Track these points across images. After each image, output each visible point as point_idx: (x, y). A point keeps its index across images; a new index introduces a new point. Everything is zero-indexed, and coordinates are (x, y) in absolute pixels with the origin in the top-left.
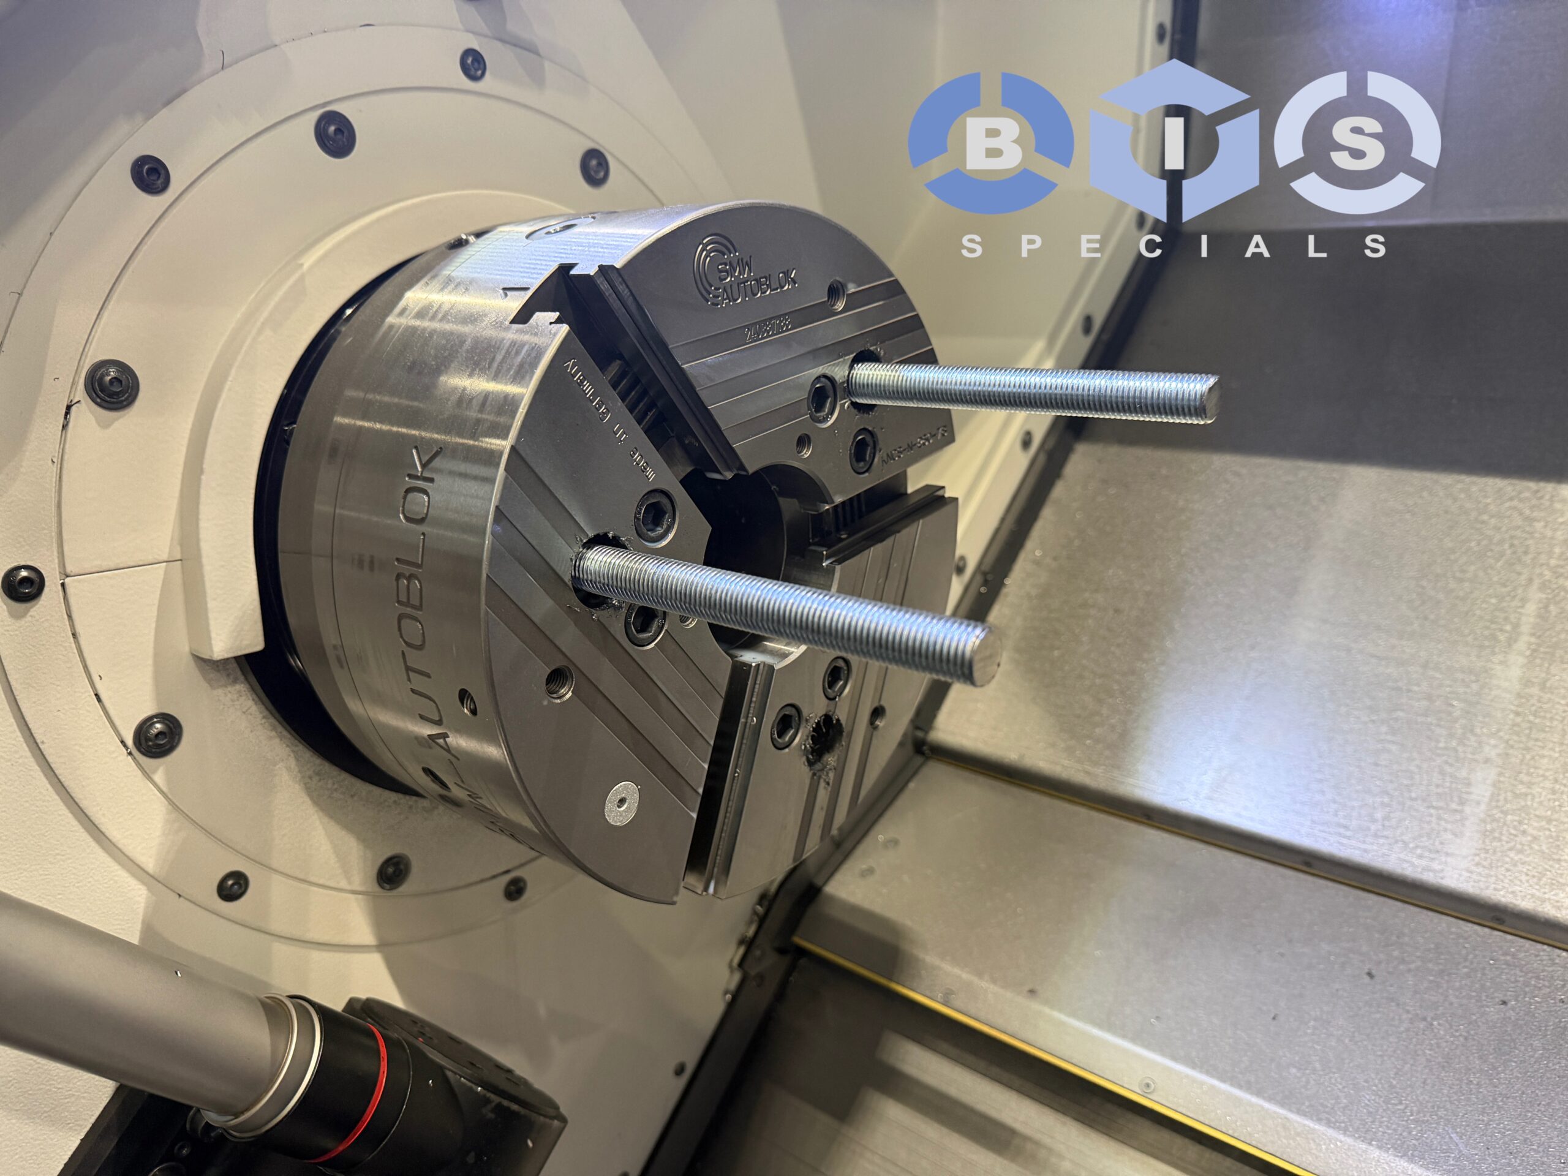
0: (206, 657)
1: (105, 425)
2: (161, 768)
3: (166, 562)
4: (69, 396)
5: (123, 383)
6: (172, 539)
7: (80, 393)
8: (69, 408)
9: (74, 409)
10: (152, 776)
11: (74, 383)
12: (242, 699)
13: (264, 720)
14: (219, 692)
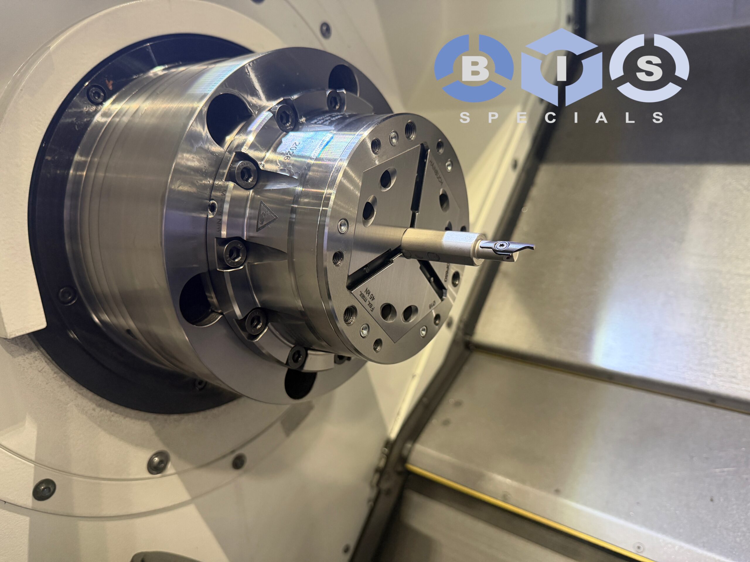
0: (4, 336)
12: (37, 362)
13: (55, 375)
14: (20, 359)
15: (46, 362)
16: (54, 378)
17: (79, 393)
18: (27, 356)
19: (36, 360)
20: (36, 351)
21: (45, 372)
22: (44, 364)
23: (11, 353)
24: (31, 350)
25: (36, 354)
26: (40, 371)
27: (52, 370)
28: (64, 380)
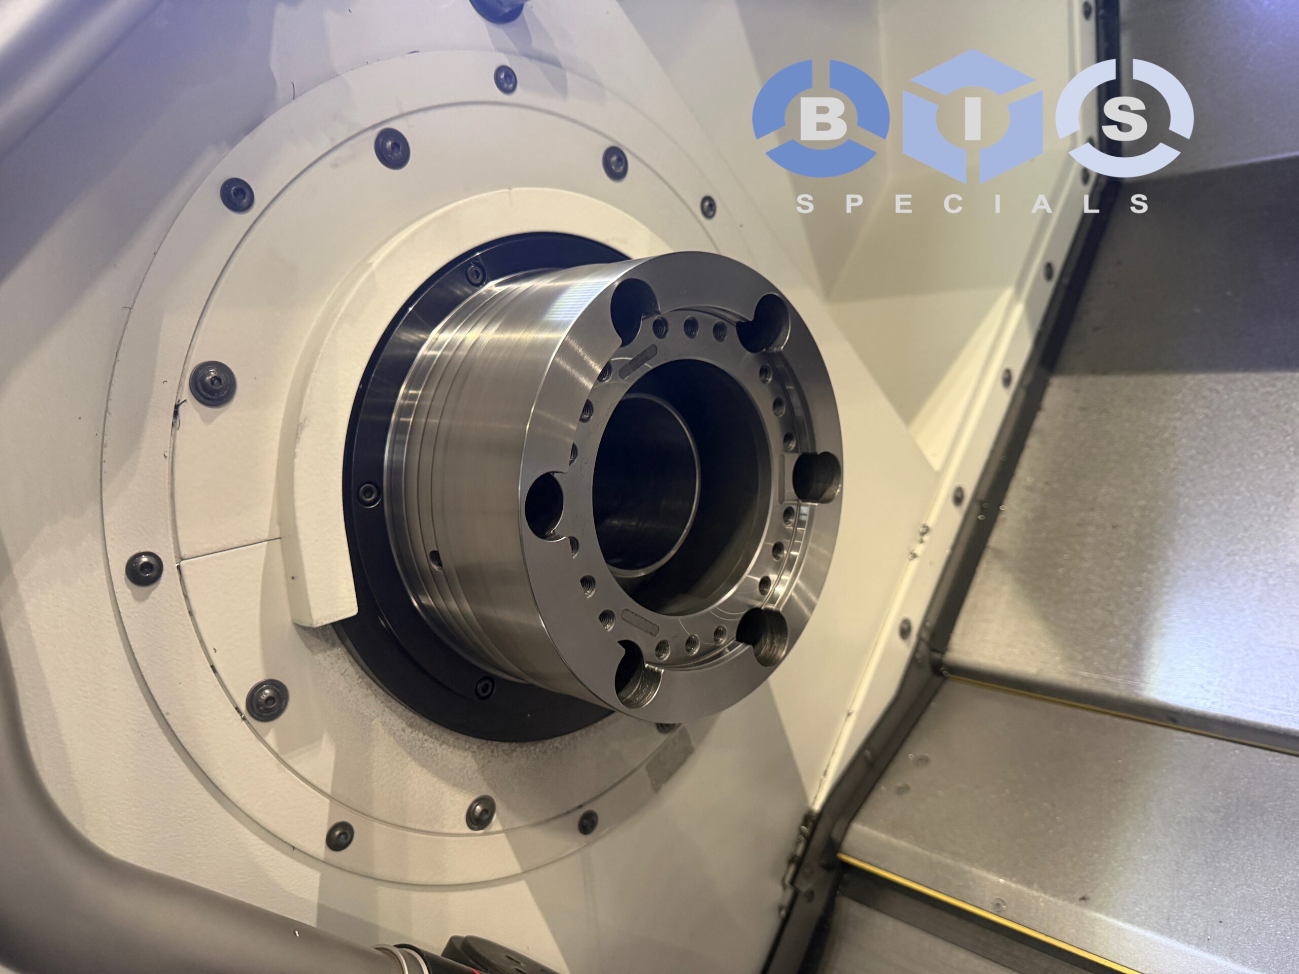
0: (307, 625)
1: (208, 420)
2: (271, 731)
3: (268, 540)
4: (177, 397)
5: (223, 381)
6: (272, 519)
7: (186, 394)
8: (177, 407)
9: (181, 408)
10: (263, 738)
11: (180, 385)
12: (340, 662)
13: (360, 680)
14: (320, 657)
15: (350, 662)
16: (358, 684)
17: (387, 707)
18: (328, 653)
19: (339, 659)
20: (339, 647)
21: (348, 675)
22: (348, 665)
23: (310, 647)
24: (333, 645)
25: (340, 651)
26: (342, 674)
27: (357, 673)
28: (370, 687)
